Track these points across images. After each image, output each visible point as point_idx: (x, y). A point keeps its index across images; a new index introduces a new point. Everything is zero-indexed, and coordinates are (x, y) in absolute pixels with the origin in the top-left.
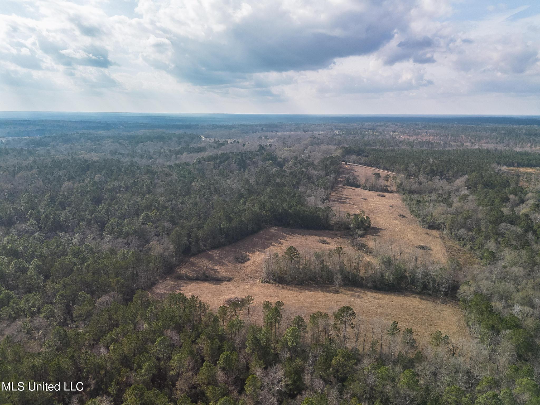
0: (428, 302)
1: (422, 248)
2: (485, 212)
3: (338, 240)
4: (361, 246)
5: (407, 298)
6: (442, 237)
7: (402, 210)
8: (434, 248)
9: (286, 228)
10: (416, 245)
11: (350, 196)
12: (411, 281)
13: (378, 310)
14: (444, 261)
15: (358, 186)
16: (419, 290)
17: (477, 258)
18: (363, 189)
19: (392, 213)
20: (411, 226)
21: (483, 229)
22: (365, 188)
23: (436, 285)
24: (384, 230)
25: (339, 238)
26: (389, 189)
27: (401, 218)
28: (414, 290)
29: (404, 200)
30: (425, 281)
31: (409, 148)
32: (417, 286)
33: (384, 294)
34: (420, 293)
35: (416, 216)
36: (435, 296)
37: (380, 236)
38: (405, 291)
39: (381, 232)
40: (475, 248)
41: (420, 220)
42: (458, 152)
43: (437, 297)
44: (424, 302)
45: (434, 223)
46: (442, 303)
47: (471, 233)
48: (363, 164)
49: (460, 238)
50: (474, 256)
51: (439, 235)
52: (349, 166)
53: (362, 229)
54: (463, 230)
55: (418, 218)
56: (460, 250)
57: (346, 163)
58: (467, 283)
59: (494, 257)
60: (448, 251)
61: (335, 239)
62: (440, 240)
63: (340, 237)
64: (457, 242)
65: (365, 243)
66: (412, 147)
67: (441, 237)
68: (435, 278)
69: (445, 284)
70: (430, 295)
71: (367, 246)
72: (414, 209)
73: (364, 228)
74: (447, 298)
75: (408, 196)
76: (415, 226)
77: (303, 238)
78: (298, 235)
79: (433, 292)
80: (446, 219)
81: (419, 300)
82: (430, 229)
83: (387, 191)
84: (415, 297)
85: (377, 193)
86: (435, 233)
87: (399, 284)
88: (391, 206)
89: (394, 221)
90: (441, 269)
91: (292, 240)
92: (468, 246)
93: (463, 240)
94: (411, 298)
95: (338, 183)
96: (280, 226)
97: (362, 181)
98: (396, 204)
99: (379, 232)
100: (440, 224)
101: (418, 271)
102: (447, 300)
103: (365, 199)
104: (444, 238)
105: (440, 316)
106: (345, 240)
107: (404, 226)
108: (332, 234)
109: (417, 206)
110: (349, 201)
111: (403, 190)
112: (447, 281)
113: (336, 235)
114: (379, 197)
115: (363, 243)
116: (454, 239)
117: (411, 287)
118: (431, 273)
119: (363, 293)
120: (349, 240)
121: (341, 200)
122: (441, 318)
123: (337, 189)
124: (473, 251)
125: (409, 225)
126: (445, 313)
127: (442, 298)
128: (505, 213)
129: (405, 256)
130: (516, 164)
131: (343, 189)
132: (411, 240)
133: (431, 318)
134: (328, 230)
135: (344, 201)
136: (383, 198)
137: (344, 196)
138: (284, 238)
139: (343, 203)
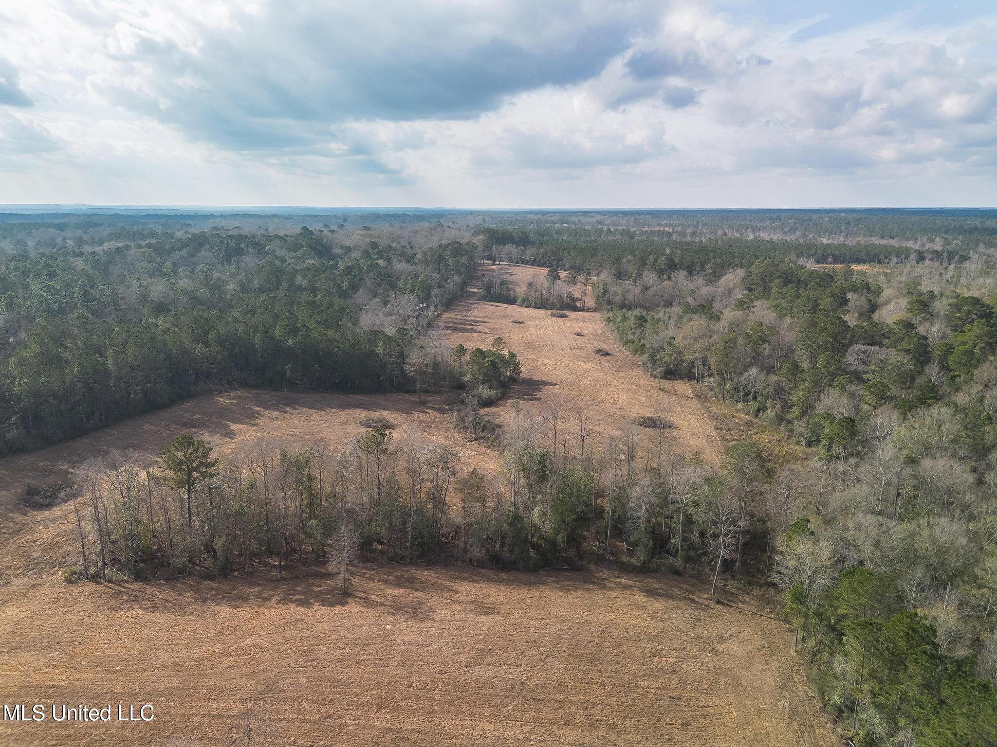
0: (672, 604)
1: (650, 423)
2: (801, 327)
3: (422, 416)
4: (484, 428)
5: (597, 597)
6: (700, 397)
7: (604, 342)
8: (683, 422)
9: (275, 390)
10: (634, 416)
11: (488, 318)
12: (615, 527)
13: (476, 672)
14: (713, 456)
15: (511, 301)
16: (641, 556)
17: (797, 443)
18: (522, 306)
19: (578, 347)
20: (622, 374)
21: (805, 365)
22: (526, 303)
23: (695, 537)
24: (552, 384)
25: (430, 411)
26: (578, 304)
27: (600, 357)
28: (625, 559)
29: (609, 320)
30: (660, 525)
32: (635, 544)
33: (519, 583)
34: (643, 570)
35: (636, 351)
36: (692, 577)
37: (540, 399)
38: (592, 567)
39: (546, 390)
40: (789, 416)
41: (646, 359)
43: (699, 581)
44: (658, 605)
45: (680, 362)
46: (719, 602)
47: (774, 378)
48: (529, 261)
49: (746, 394)
50: (789, 439)
51: (693, 391)
52: (498, 266)
53: (494, 383)
54: (754, 371)
55: (640, 355)
56: (749, 424)
57: (494, 261)
59: (853, 434)
60: (721, 429)
61: (416, 415)
62: (696, 404)
63: (432, 408)
64: (740, 406)
65: (497, 421)
67: (698, 397)
68: (691, 510)
69: (726, 535)
70: (677, 573)
71: (500, 427)
72: (631, 337)
73: (501, 382)
74: (733, 577)
75: (619, 314)
76: (632, 373)
77: (316, 416)
78: (305, 409)
79: (688, 559)
80: (709, 348)
81: (641, 599)
82: (670, 379)
83: (575, 309)
84: (625, 587)
85: (549, 312)
86: (682, 387)
87: (573, 539)
88: (578, 334)
89: (583, 364)
90: (708, 480)
91: (276, 424)
92: (770, 413)
93: (755, 398)
94: (613, 594)
95: (468, 296)
96: (256, 387)
97: (521, 291)
98: (590, 330)
99: (539, 390)
100: (693, 363)
101: (634, 492)
102: (732, 586)
103: (519, 323)
104: (706, 398)
105: (717, 672)
106: (446, 415)
107: (606, 374)
108: (413, 402)
109: (638, 331)
110: (480, 328)
111: (609, 302)
112: (734, 523)
113: (424, 403)
114: (552, 318)
115: (492, 420)
116: (732, 397)
117: (615, 546)
118: (677, 497)
119: (442, 588)
120: (455, 416)
121: (460, 326)
122: (723, 680)
123: (461, 305)
124: (783, 424)
125: (618, 371)
126: (733, 647)
127: (716, 580)
128: (851, 324)
129: (599, 449)
130: (830, 259)
131: (473, 306)
132: (620, 406)
133: (684, 682)
134: (405, 392)
135: (469, 327)
136: (563, 319)
137: (473, 318)
138: (249, 418)
139: (466, 330)
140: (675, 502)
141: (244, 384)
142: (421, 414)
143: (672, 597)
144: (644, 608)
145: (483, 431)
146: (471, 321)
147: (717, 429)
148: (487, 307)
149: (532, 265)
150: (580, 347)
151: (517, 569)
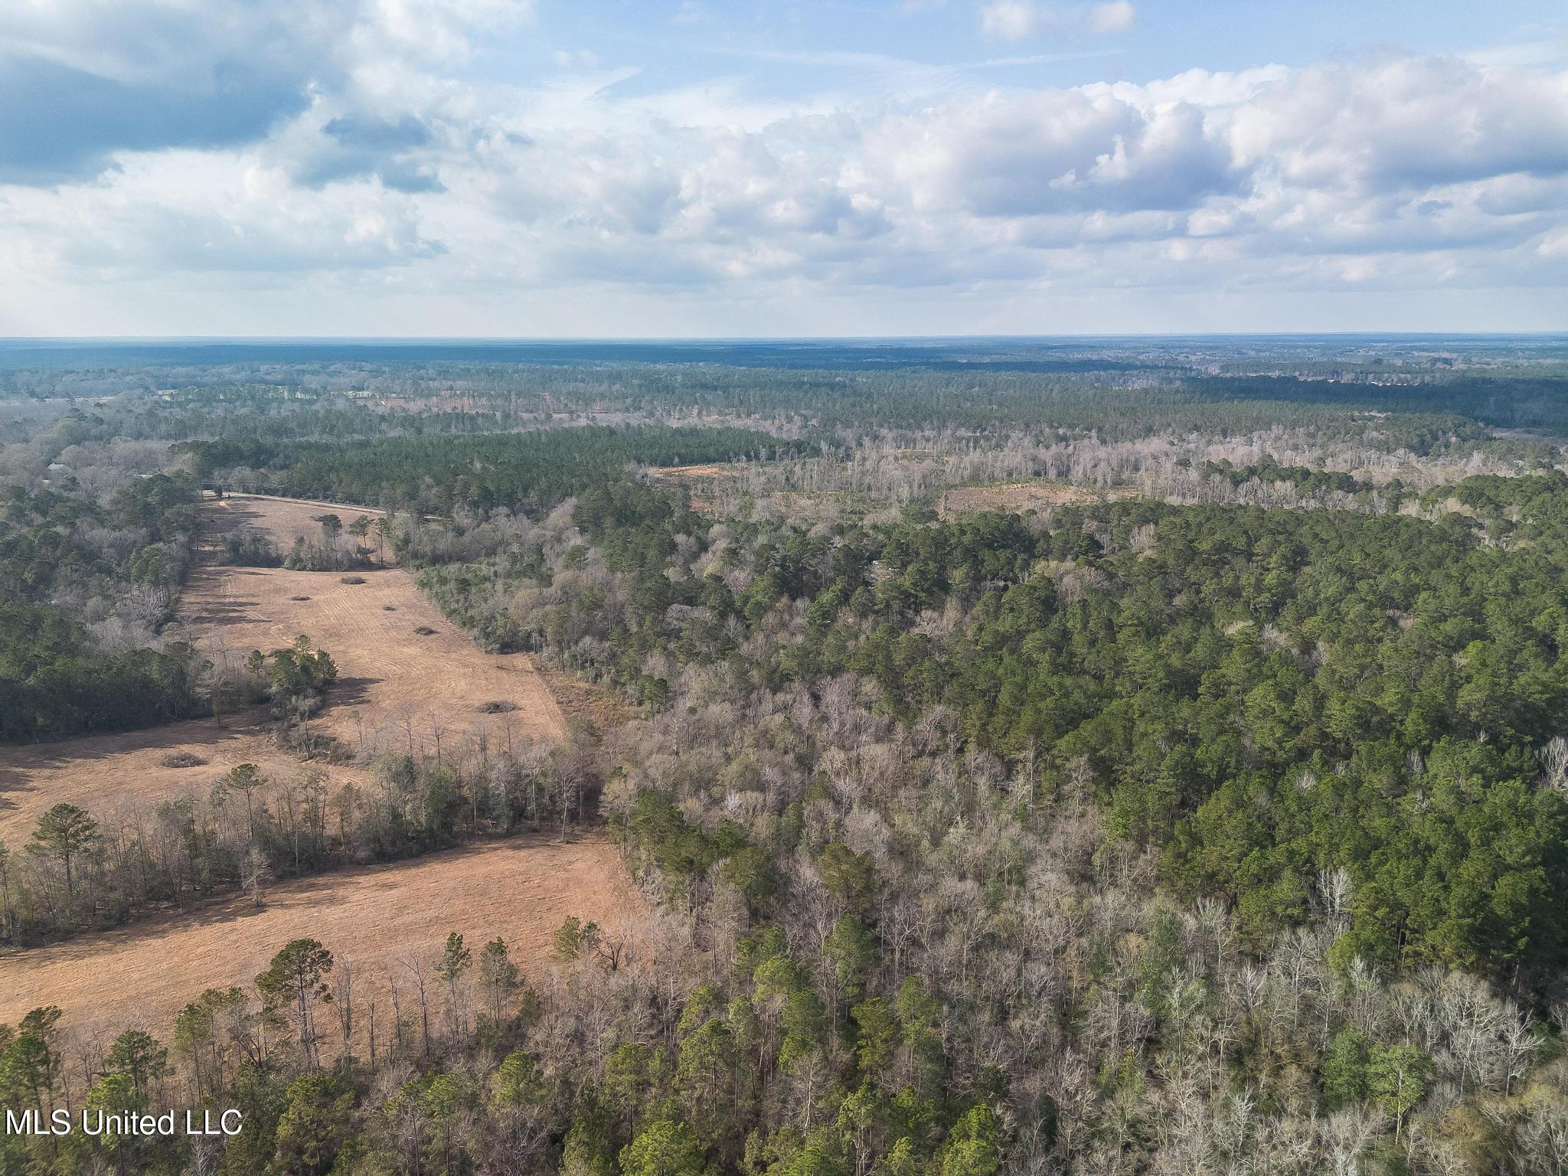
0: (533, 851)
1: (496, 708)
2: (630, 586)
3: (233, 744)
4: (316, 744)
5: (476, 859)
7: (422, 615)
8: (525, 702)
9: (24, 745)
10: (477, 704)
11: (253, 596)
12: (479, 809)
13: (398, 921)
14: (557, 731)
15: (275, 562)
16: (504, 826)
17: (631, 704)
18: (292, 568)
19: (393, 627)
20: (453, 656)
21: (634, 629)
22: (298, 564)
23: (546, 800)
24: (378, 681)
25: (238, 736)
26: (373, 558)
27: (423, 638)
28: (491, 830)
29: (423, 584)
30: (517, 798)
31: (410, 435)
32: (498, 818)
34: (509, 835)
35: (464, 624)
36: (547, 831)
37: (369, 701)
38: (466, 842)
39: (372, 688)
40: (623, 680)
41: (477, 634)
42: (543, 437)
43: (554, 831)
44: (523, 853)
45: (515, 634)
46: (568, 843)
47: (607, 644)
48: (278, 490)
49: (584, 661)
50: (623, 701)
51: (533, 664)
52: (229, 502)
53: (310, 691)
54: (588, 639)
55: (470, 629)
56: (588, 692)
57: (219, 491)
58: (618, 772)
59: (667, 691)
60: (562, 703)
61: (224, 744)
62: (536, 678)
63: (240, 732)
64: (579, 674)
65: (328, 733)
66: (419, 431)
67: (539, 669)
68: (541, 780)
69: (568, 791)
70: (535, 830)
71: (334, 739)
72: (454, 606)
73: (315, 688)
74: (578, 824)
75: (432, 572)
76: (465, 652)
77: (102, 766)
78: (77, 761)
79: (543, 819)
80: (543, 619)
81: (510, 853)
82: (506, 653)
83: (369, 566)
84: (496, 849)
85: (338, 576)
86: (521, 660)
87: (446, 826)
88: (388, 609)
89: (405, 650)
90: (552, 754)
91: (58, 783)
92: (606, 679)
93: (593, 664)
94: (487, 855)
95: (202, 559)
97: (285, 544)
98: (402, 600)
99: (364, 690)
100: (529, 634)
101: (493, 775)
102: (578, 830)
103: (303, 599)
104: (546, 670)
105: (568, 880)
106: (261, 737)
107: (436, 658)
108: (210, 728)
109: (462, 597)
110: (250, 613)
111: (415, 556)
112: (572, 780)
113: (225, 728)
114: (346, 586)
115: (321, 733)
116: (571, 666)
117: (482, 824)
118: (529, 771)
119: (344, 884)
120: (274, 736)
121: (221, 615)
122: (572, 883)
123: (201, 579)
124: (617, 688)
125: (448, 652)
126: (579, 865)
127: (566, 828)
128: (672, 580)
129: (453, 741)
131: (222, 579)
132: (460, 695)
133: (546, 890)
134: (193, 719)
135: (235, 614)
136: (360, 586)
137: (232, 600)
138: (18, 782)
139: (232, 621)
140: (527, 776)
142: (230, 741)
144: (513, 858)
145: (316, 747)
146: (235, 604)
147: (558, 703)
148: (243, 577)
149: (284, 496)
150: (395, 627)
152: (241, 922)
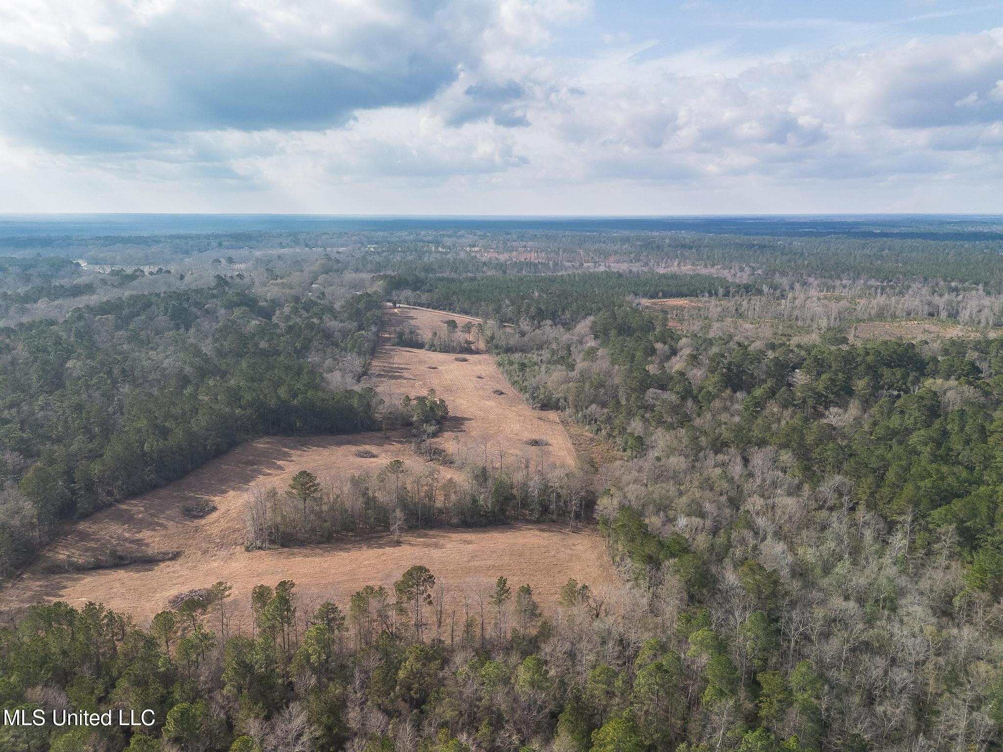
0: (552, 534)
1: (536, 443)
2: (623, 374)
3: (392, 447)
4: (435, 453)
5: (518, 534)
7: (498, 382)
8: (553, 441)
9: (289, 436)
10: (525, 439)
11: (408, 364)
12: (522, 503)
13: (472, 564)
14: (571, 461)
15: (420, 346)
16: (536, 516)
17: (618, 450)
18: (429, 350)
20: (513, 408)
21: (624, 402)
22: (433, 348)
23: (562, 504)
24: (470, 419)
25: (394, 443)
26: (473, 347)
27: (497, 396)
28: (528, 517)
29: (500, 364)
30: (544, 500)
31: (499, 274)
32: (532, 510)
33: (479, 532)
34: (537, 522)
35: (521, 390)
36: (561, 522)
37: (465, 431)
38: (512, 522)
39: (467, 423)
40: (614, 435)
41: (528, 397)
42: (577, 278)
43: (565, 524)
44: (546, 534)
45: (550, 399)
46: (573, 532)
47: (606, 410)
48: (425, 304)
49: (591, 420)
50: (613, 447)
51: (559, 418)
52: (399, 310)
53: (433, 422)
54: (594, 406)
55: (524, 394)
56: (592, 440)
57: (395, 304)
58: (607, 492)
59: (642, 444)
60: (575, 444)
61: (387, 447)
62: (561, 427)
63: (395, 441)
64: (587, 427)
65: (441, 447)
66: (504, 272)
67: (563, 422)
68: (560, 491)
69: (575, 500)
70: (554, 521)
71: (444, 451)
72: (516, 379)
73: (436, 420)
74: (580, 522)
75: (505, 357)
76: (521, 407)
77: (326, 452)
79: (559, 515)
80: (567, 391)
81: (538, 533)
82: (544, 410)
83: (470, 351)
85: (453, 356)
86: (553, 415)
87: (502, 511)
88: (479, 377)
89: (487, 402)
90: (567, 475)
91: (304, 459)
92: (604, 432)
93: (596, 422)
94: (525, 532)
95: (383, 342)
96: (274, 434)
97: (426, 335)
98: (487, 372)
99: (462, 424)
100: (559, 399)
101: (531, 484)
102: (580, 525)
103: (433, 368)
104: (567, 423)
105: (572, 555)
106: (406, 445)
107: (504, 409)
108: (381, 437)
109: (521, 374)
110: (406, 374)
111: (496, 347)
112: (578, 493)
113: (388, 438)
114: (457, 362)
115: (437, 447)
116: (583, 422)
117: (523, 513)
118: (552, 484)
119: (443, 537)
120: (413, 446)
121: (391, 374)
122: (574, 558)
123: (382, 353)
124: (611, 439)
125: (511, 406)
126: (579, 547)
127: (572, 523)
128: (651, 372)
129: (510, 460)
130: (661, 294)
131: (393, 353)
132: (516, 433)
133: (558, 559)
134: (372, 431)
135: (398, 374)
136: (465, 363)
137: (397, 366)
138: (285, 456)
139: (396, 378)
140: (552, 487)
141: (267, 433)
142: (390, 446)
143: (552, 532)
144: (540, 536)
145: (434, 455)
146: (398, 368)
147: (573, 444)
148: (404, 353)
149: (428, 307)
150: (482, 389)
151: (477, 527)
152: (388, 550)
